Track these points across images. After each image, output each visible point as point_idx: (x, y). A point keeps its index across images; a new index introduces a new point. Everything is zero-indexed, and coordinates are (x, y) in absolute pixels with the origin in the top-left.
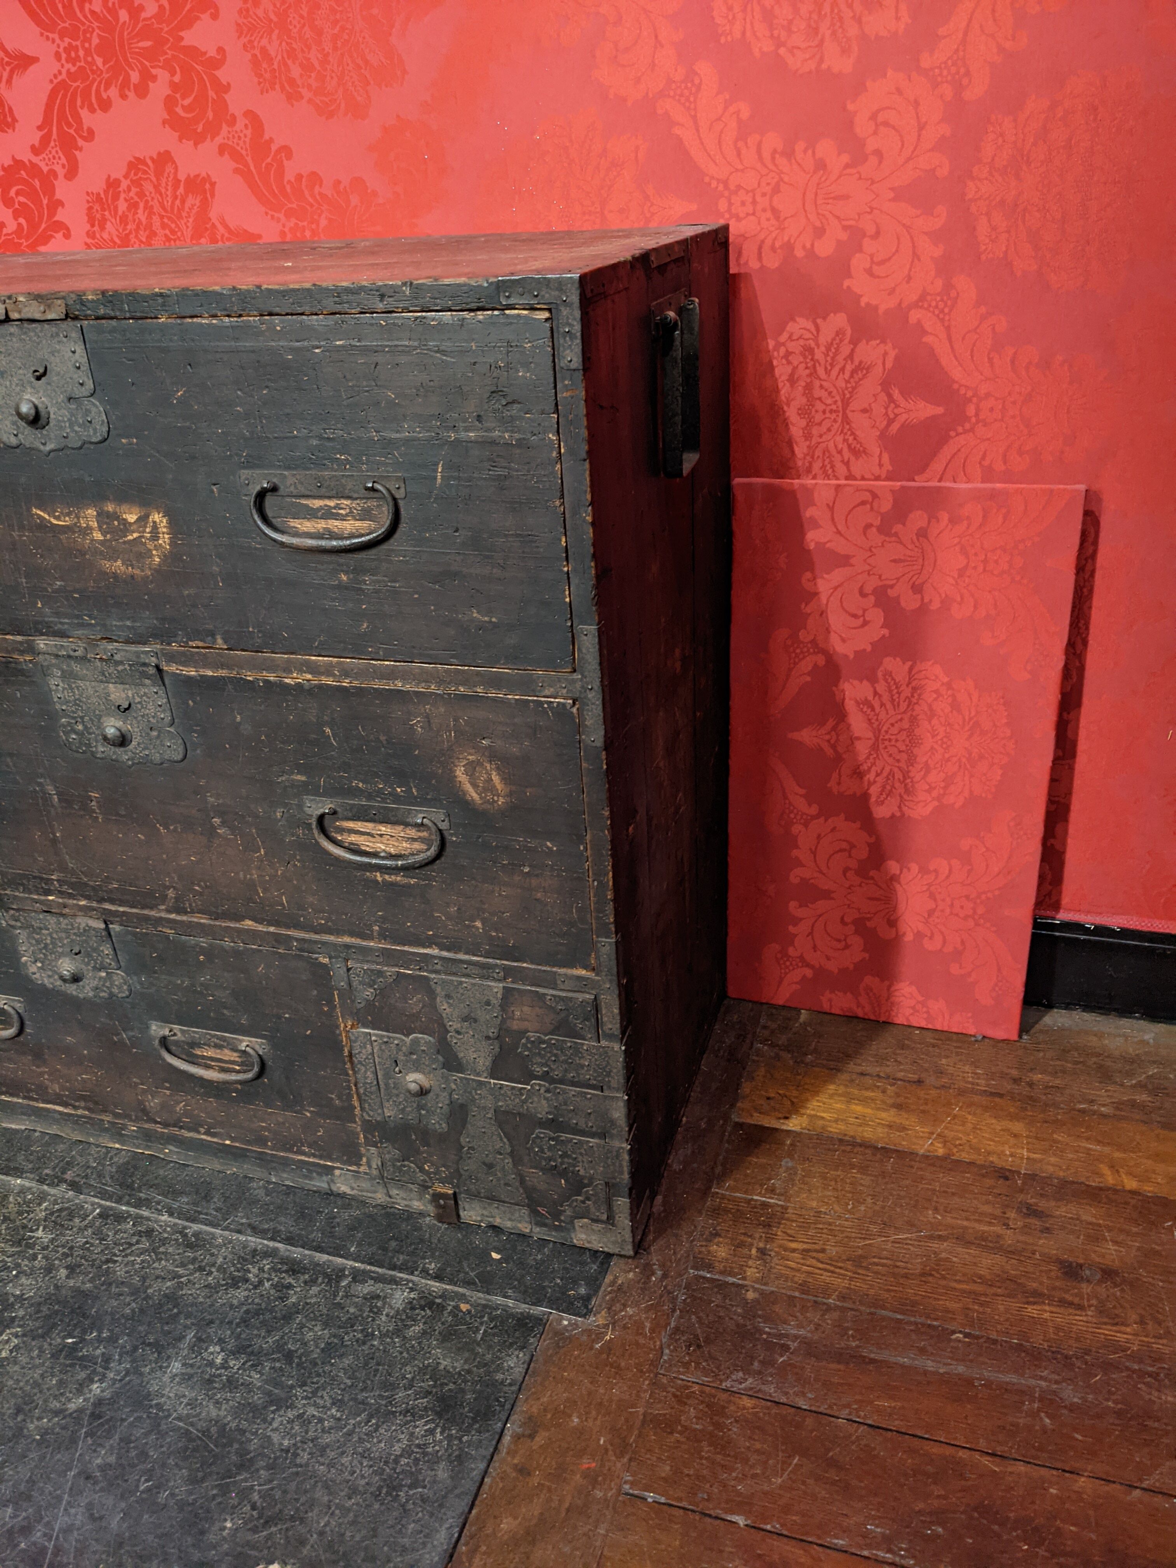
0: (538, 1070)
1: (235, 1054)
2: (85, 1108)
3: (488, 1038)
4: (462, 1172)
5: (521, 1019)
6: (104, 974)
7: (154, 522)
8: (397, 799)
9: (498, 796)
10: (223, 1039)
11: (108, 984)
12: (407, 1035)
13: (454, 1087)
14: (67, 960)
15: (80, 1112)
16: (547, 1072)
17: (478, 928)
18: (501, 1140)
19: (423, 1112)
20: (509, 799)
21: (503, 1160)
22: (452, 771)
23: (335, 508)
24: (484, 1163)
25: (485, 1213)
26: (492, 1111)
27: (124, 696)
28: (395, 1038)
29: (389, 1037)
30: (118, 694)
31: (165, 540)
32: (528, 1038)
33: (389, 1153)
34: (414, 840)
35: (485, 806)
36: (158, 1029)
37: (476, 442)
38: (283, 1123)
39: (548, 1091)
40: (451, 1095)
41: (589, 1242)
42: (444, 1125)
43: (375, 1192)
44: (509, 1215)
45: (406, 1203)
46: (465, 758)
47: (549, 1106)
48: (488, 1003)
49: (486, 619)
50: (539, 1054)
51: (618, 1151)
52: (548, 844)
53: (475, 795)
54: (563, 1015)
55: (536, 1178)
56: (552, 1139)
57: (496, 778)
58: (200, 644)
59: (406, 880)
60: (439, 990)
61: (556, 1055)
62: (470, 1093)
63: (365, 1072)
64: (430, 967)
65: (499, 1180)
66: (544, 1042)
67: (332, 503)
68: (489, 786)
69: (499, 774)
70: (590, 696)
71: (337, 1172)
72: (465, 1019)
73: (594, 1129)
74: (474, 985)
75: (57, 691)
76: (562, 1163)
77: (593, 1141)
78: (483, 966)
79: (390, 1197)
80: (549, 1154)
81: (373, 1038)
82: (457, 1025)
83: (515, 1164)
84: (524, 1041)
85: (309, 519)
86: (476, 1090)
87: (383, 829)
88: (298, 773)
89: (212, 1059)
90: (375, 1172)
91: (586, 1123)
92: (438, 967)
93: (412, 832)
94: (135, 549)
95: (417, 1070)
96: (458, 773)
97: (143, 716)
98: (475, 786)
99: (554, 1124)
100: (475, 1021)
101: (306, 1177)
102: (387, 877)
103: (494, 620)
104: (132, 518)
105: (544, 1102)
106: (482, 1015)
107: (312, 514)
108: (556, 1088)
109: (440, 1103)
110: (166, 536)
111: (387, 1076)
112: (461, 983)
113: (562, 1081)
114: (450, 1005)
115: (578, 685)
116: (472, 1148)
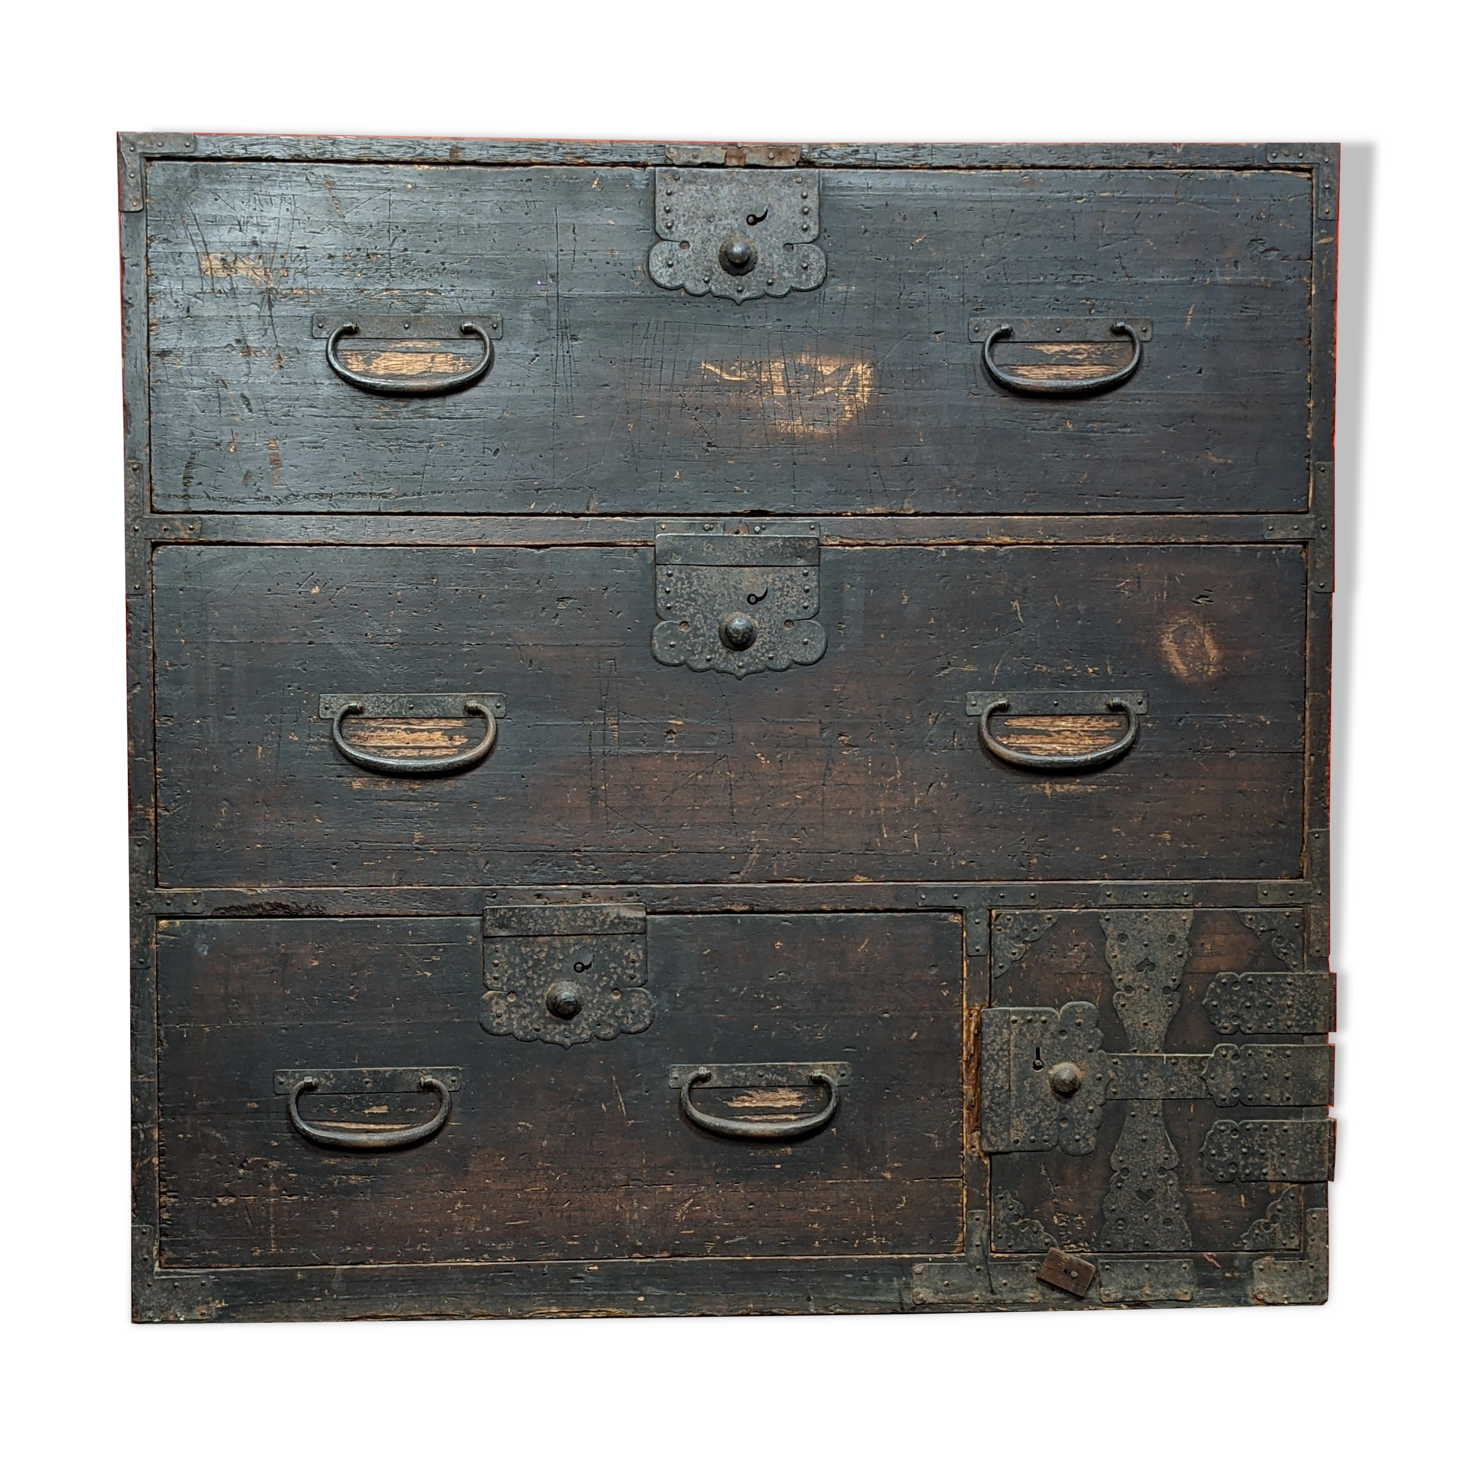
0: (1227, 1025)
1: (795, 1095)
2: (510, 1253)
3: (1167, 989)
4: (1107, 1215)
5: (1212, 954)
6: (616, 998)
7: (855, 374)
8: (1086, 682)
9: (1209, 664)
10: (783, 1071)
11: (619, 1013)
12: (1058, 1007)
13: (1112, 1074)
14: (566, 983)
15: (501, 1262)
16: (1239, 1026)
17: (1165, 841)
18: (1167, 1147)
19: (1064, 1126)
20: (1220, 668)
21: (1165, 1181)
22: (1158, 639)
23: (1070, 353)
24: (1139, 1192)
25: (1130, 1282)
26: (1159, 1103)
27: (761, 580)
28: (1041, 1013)
29: (1034, 1013)
30: (752, 580)
31: (863, 394)
32: (1218, 981)
33: (1005, 1206)
34: (1100, 733)
35: (1191, 680)
36: (680, 1075)
37: (1229, 285)
38: (846, 1201)
39: (1236, 1056)
40: (1106, 1088)
41: (1271, 1294)
42: (1092, 1141)
43: (972, 1288)
44: (1163, 1279)
45: (1014, 1297)
46: (1176, 622)
47: (1236, 1079)
48: (1172, 938)
49: (1221, 461)
50: (1231, 1001)
51: (1318, 1130)
52: (1262, 718)
53: (1181, 667)
54: (1264, 938)
55: (1208, 1201)
56: (1234, 1130)
57: (1208, 643)
58: (880, 510)
59: (1081, 788)
60: (1110, 929)
61: (1251, 999)
62: (1133, 1079)
63: (996, 1071)
64: (1101, 903)
65: (1156, 1217)
66: (1236, 983)
67: (1068, 348)
68: (1201, 654)
69: (1214, 638)
70: (1323, 536)
71: (918, 1268)
72: (1139, 968)
73: (1291, 1102)
74: (1157, 914)
75: (667, 583)
76: (1245, 1167)
77: (1288, 1123)
78: (1169, 890)
79: (993, 1292)
80: (1229, 1155)
81: (1014, 1018)
82: (1127, 978)
83: (1181, 1185)
84: (1212, 985)
85: (1040, 367)
86: (1142, 1073)
87: (1063, 724)
88: (968, 663)
89: (758, 1111)
90: (975, 1253)
91: (1282, 1094)
92: (1111, 901)
93: (1097, 724)
94: (823, 404)
95: (1066, 1059)
96: (1165, 641)
97: (779, 607)
98: (1182, 654)
99: (1241, 1106)
100: (1153, 966)
101: (866, 1290)
102: (1058, 788)
103: (1229, 461)
104: (827, 370)
105: (1229, 1073)
106: (1163, 957)
107: (1044, 361)
108: (1247, 1048)
109: (1088, 1106)
110: (866, 389)
111: (1023, 1076)
112: (1141, 914)
113: (1255, 1037)
114: (1123, 949)
115: (1312, 525)
116: (1125, 1171)
